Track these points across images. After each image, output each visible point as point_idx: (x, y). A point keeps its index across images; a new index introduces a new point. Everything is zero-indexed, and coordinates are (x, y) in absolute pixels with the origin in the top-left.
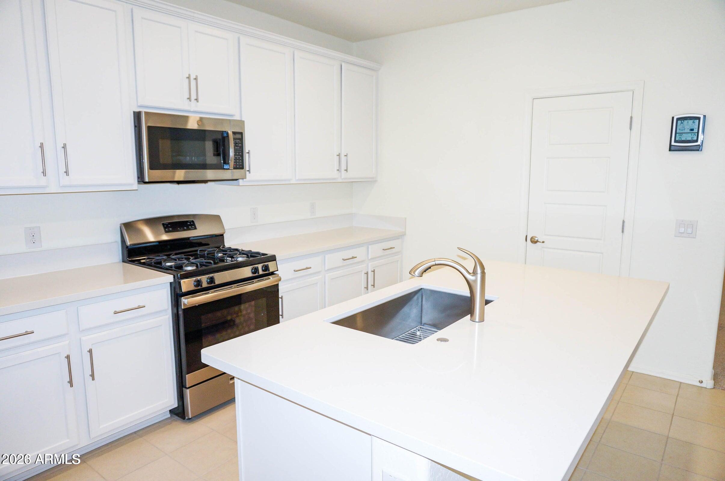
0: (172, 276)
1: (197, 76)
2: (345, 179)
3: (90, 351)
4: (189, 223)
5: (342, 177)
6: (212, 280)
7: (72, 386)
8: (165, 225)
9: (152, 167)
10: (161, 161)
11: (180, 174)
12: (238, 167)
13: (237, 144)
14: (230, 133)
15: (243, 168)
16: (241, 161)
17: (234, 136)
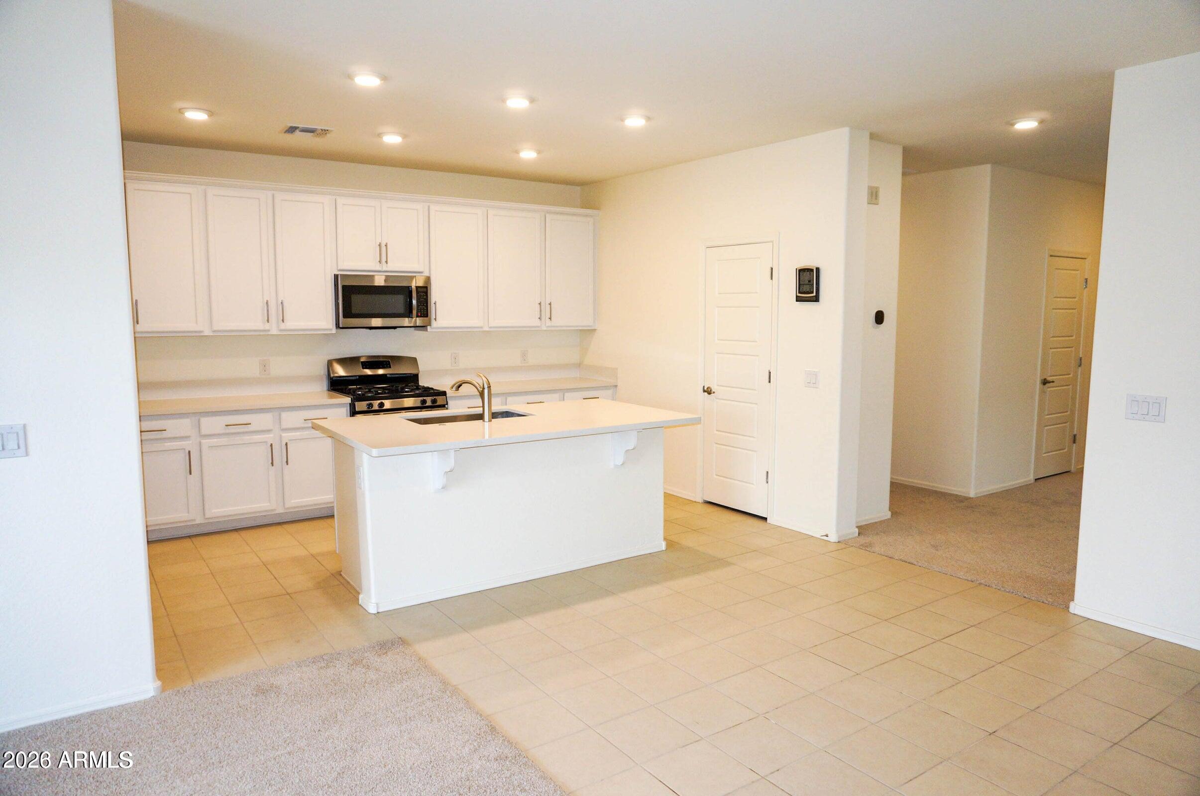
0: (350, 399)
1: (387, 243)
2: (548, 327)
3: (286, 444)
4: (385, 363)
5: (547, 325)
6: (382, 405)
7: (273, 465)
8: (364, 363)
9: (345, 316)
10: (353, 312)
11: (376, 322)
12: (422, 315)
13: (422, 296)
14: (413, 287)
15: (427, 316)
16: (425, 311)
17: (420, 290)
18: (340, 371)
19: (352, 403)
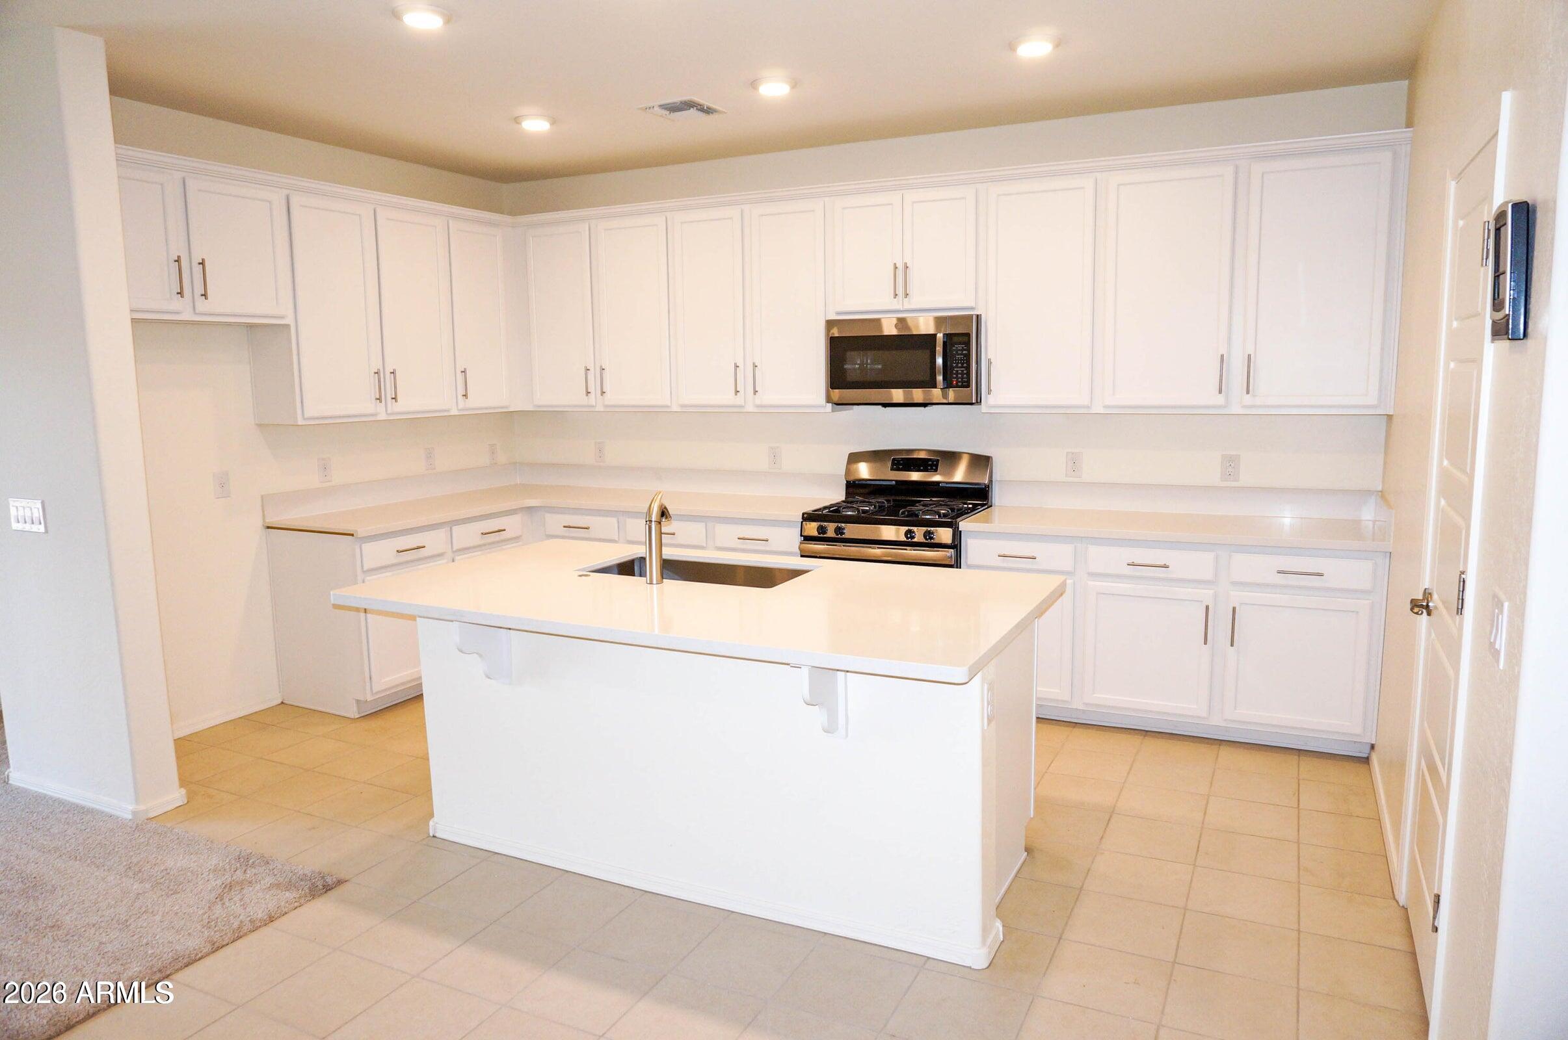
1: (906, 264)
6: (840, 531)
8: (896, 460)
9: (834, 386)
10: (849, 378)
11: (898, 395)
12: (960, 384)
13: (959, 350)
14: (940, 336)
15: (968, 386)
16: (965, 376)
17: (955, 339)
18: (864, 471)
19: (802, 522)
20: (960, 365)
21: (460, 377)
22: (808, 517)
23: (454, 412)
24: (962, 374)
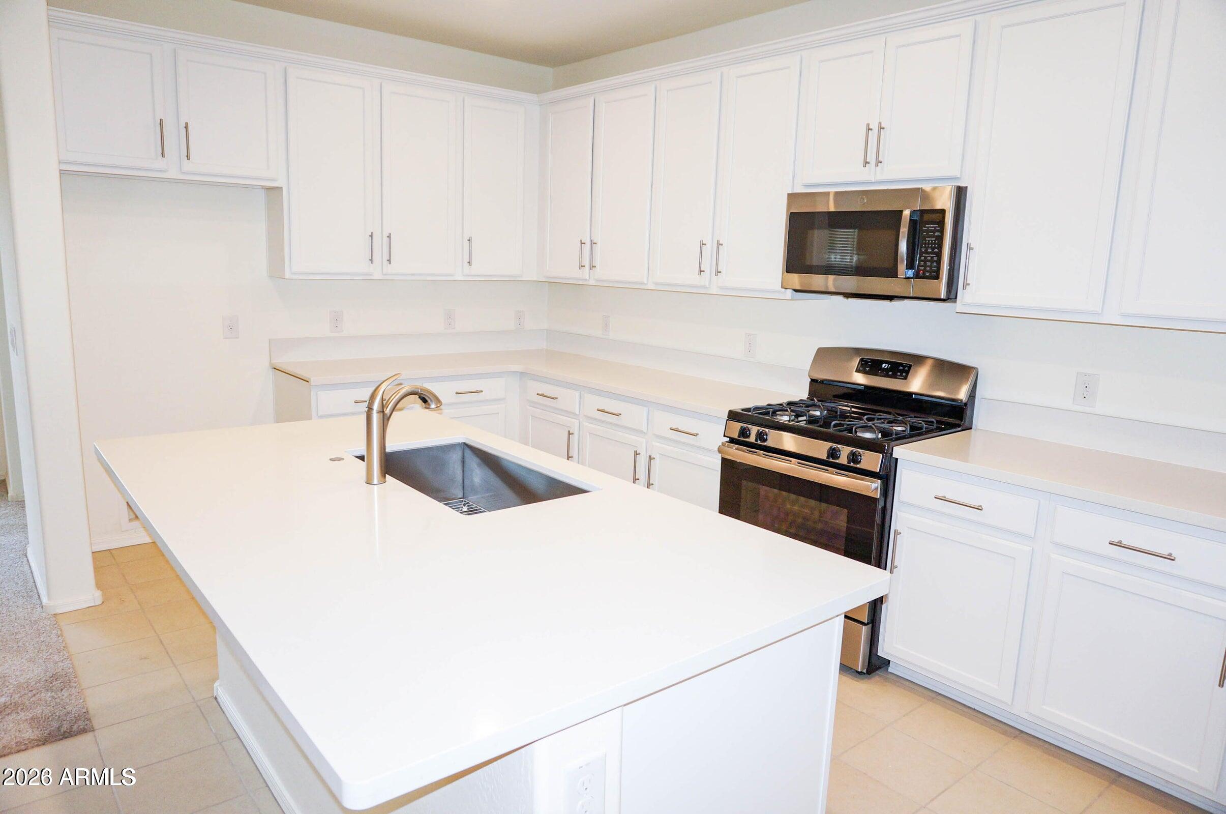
9: (789, 269)
10: (809, 261)
12: (927, 274)
13: (931, 231)
14: (907, 213)
15: (937, 277)
16: (935, 264)
17: (926, 217)
19: (727, 420)
20: (930, 250)
21: (467, 244)
22: (733, 416)
23: (459, 277)
24: (932, 261)
